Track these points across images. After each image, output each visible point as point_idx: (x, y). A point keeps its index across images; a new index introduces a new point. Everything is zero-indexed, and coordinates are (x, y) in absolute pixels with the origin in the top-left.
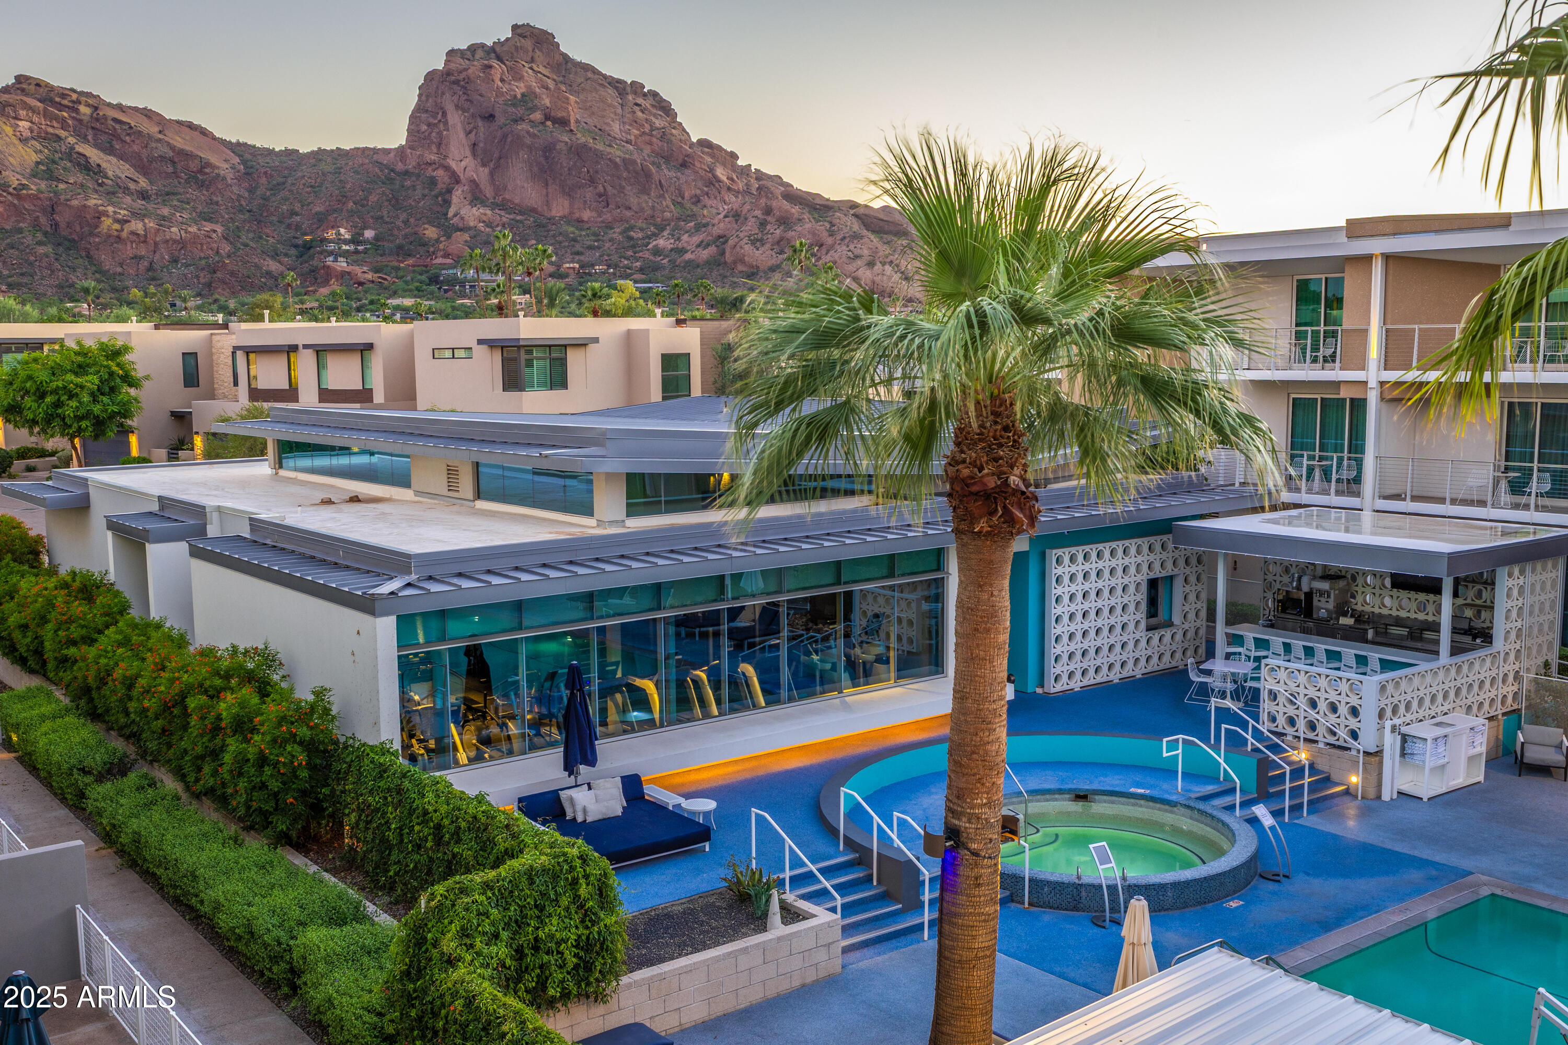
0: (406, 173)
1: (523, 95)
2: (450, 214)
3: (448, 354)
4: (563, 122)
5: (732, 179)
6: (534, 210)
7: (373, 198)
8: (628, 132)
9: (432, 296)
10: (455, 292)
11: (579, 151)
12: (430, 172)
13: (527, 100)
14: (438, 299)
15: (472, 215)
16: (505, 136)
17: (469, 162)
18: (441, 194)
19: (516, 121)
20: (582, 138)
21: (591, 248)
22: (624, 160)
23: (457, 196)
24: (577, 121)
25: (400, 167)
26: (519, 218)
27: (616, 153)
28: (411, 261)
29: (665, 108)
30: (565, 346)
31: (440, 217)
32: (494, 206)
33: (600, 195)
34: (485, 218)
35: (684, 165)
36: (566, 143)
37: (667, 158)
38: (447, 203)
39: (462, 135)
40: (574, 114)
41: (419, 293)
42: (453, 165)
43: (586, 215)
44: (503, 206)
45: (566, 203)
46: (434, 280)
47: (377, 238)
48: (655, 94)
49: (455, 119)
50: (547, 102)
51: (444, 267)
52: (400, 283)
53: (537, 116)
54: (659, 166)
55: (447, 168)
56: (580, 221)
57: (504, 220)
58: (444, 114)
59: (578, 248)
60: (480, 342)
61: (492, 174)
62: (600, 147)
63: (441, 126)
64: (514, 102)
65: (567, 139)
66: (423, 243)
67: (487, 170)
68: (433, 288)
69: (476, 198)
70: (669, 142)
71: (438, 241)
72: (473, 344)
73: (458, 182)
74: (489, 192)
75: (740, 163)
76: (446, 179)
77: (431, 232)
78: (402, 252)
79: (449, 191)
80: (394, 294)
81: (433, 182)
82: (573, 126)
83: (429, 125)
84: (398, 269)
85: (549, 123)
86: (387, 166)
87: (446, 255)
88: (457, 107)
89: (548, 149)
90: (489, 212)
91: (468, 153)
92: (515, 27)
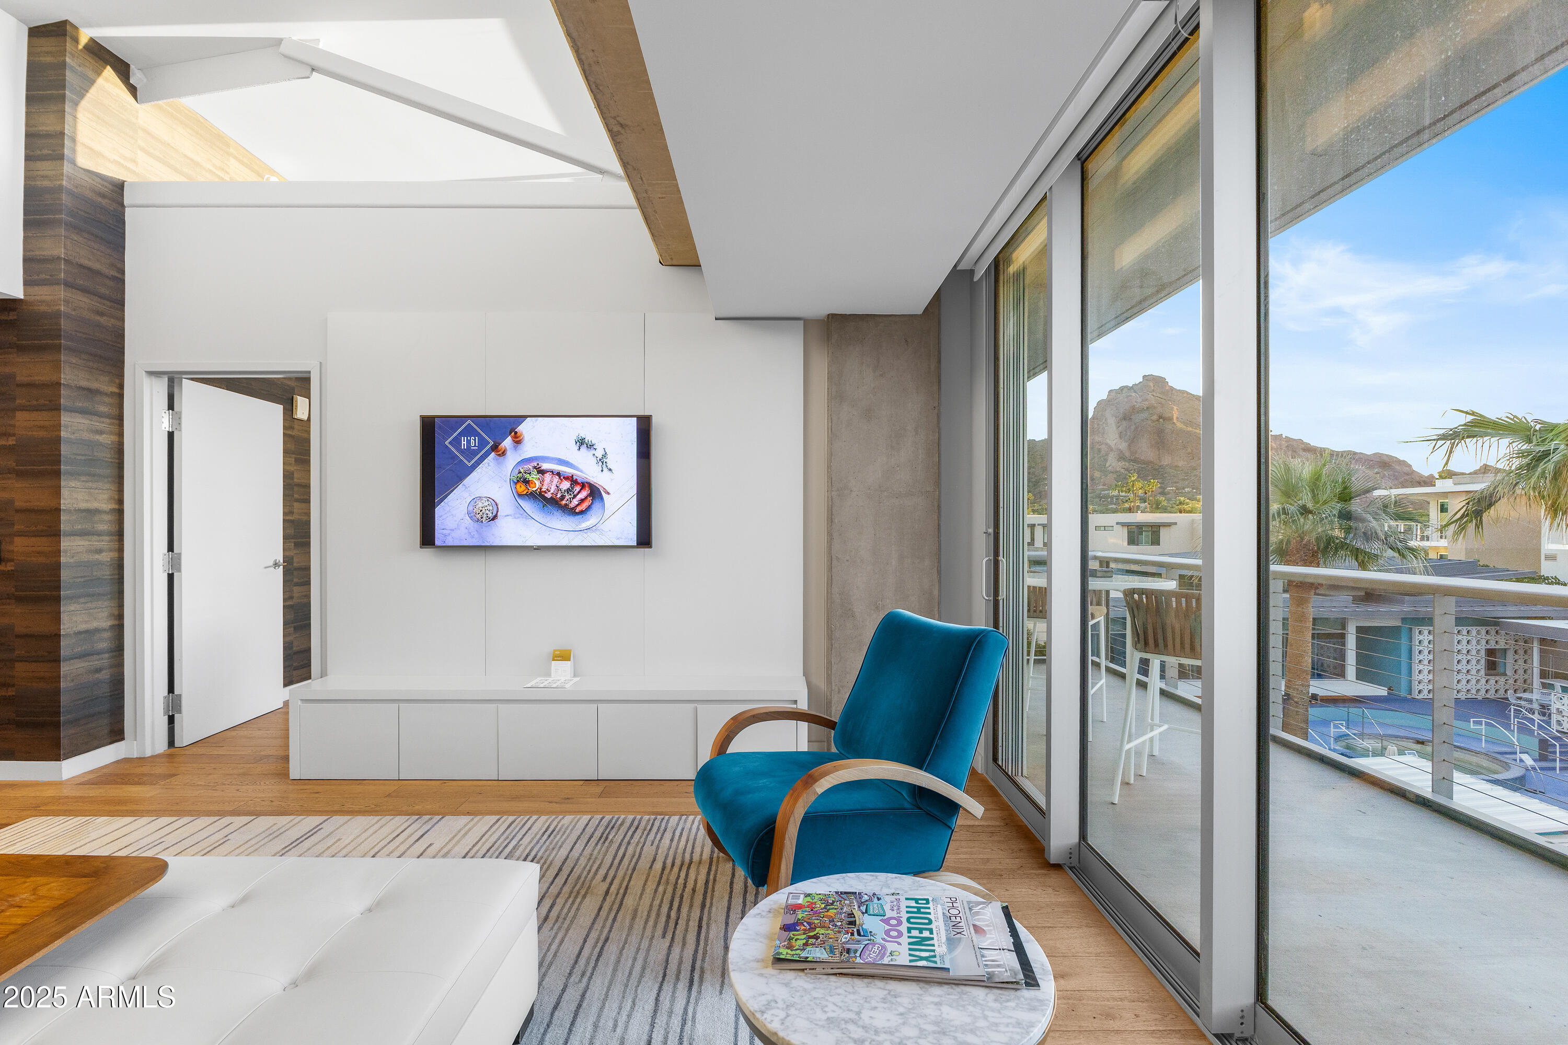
1: (1147, 408)
2: (1107, 465)
3: (1103, 529)
4: (1169, 419)
6: (1151, 462)
9: (1096, 504)
10: (1108, 502)
11: (1178, 433)
12: (1097, 446)
13: (1150, 410)
15: (1118, 465)
16: (1137, 428)
17: (1118, 441)
18: (1102, 456)
19: (1143, 420)
20: (1179, 426)
21: (1183, 480)
23: (1111, 457)
24: (1177, 418)
26: (1143, 466)
30: (1159, 526)
31: (1101, 466)
32: (1130, 461)
33: (1189, 453)
34: (1124, 467)
36: (1171, 429)
38: (1106, 460)
39: (1115, 428)
40: (1175, 415)
43: (1181, 464)
44: (1135, 461)
45: (1170, 458)
49: (1111, 421)
50: (1160, 410)
53: (1155, 417)
55: (1107, 444)
56: (1177, 466)
57: (1135, 467)
58: (1106, 419)
59: (1175, 480)
61: (1130, 446)
62: (1190, 429)
63: (1104, 425)
64: (1143, 411)
65: (1170, 427)
67: (1127, 444)
68: (1097, 500)
69: (1121, 457)
71: (1101, 478)
72: (1114, 525)
73: (1112, 450)
74: (1127, 454)
76: (1106, 449)
79: (1107, 455)
81: (1099, 451)
82: (1175, 421)
83: (1098, 425)
85: (1161, 420)
87: (1104, 485)
88: (1113, 416)
89: (1160, 433)
90: (1127, 464)
91: (1117, 436)
92: (1144, 377)
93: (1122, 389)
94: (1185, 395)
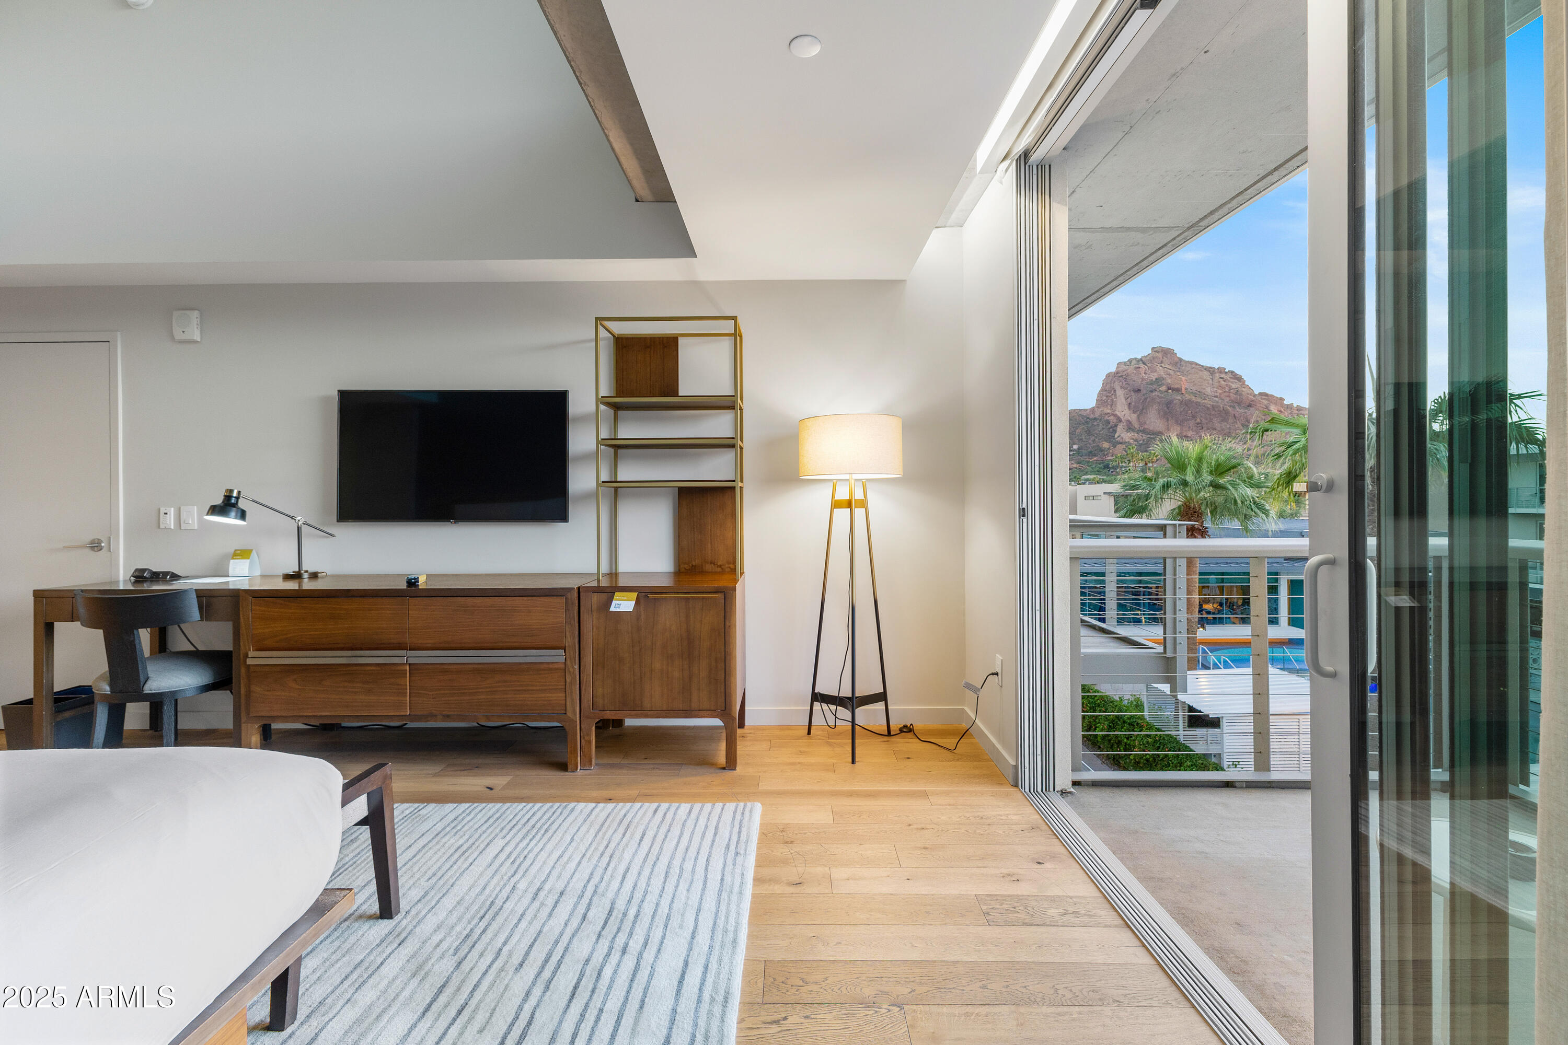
0: (1095, 419)
1: (1156, 379)
2: (1116, 436)
3: (1091, 498)
4: (1178, 390)
5: (1281, 411)
6: (1161, 432)
7: (1078, 431)
8: (1216, 392)
9: (1105, 474)
10: (1117, 472)
11: (1187, 404)
12: (1106, 418)
13: (1159, 381)
14: (1108, 476)
15: (1127, 436)
16: (1146, 399)
17: (1127, 412)
18: (1111, 427)
19: (1152, 391)
20: (1188, 397)
22: (1213, 406)
23: (1120, 428)
24: (1186, 389)
25: (1092, 416)
26: (1152, 436)
27: (1208, 403)
28: (1095, 458)
29: (1239, 378)
31: (1110, 436)
32: (1139, 431)
33: (1198, 424)
34: (1133, 437)
35: (1250, 406)
36: (1179, 400)
37: (1239, 404)
38: (1115, 431)
39: (1123, 400)
40: (1184, 385)
41: (1098, 472)
42: (1119, 414)
44: (1144, 431)
45: (1179, 428)
46: (1107, 467)
47: (1079, 449)
48: (1232, 372)
49: (1120, 393)
50: (1169, 381)
51: (1112, 460)
52: (1090, 469)
53: (1164, 388)
54: (1234, 407)
55: (1115, 416)
57: (1144, 438)
58: (1115, 391)
60: (1104, 493)
61: (1138, 417)
62: (1199, 400)
63: (1113, 397)
64: (1152, 383)
65: (1180, 398)
66: (1102, 450)
67: (1136, 415)
68: (1106, 470)
69: (1130, 427)
70: (1241, 395)
71: (1109, 449)
72: (1102, 494)
73: (1120, 421)
74: (1136, 425)
75: (1285, 402)
76: (1115, 421)
77: (1106, 445)
78: (1091, 454)
79: (1116, 426)
80: (1086, 474)
81: (1108, 422)
82: (1184, 391)
83: (1107, 397)
84: (1089, 462)
85: (1170, 391)
86: (1085, 416)
87: (1113, 455)
88: (1121, 387)
89: (1169, 404)
90: (1136, 435)
91: (1126, 407)
92: (1153, 348)
93: (1130, 361)
94: (1193, 366)
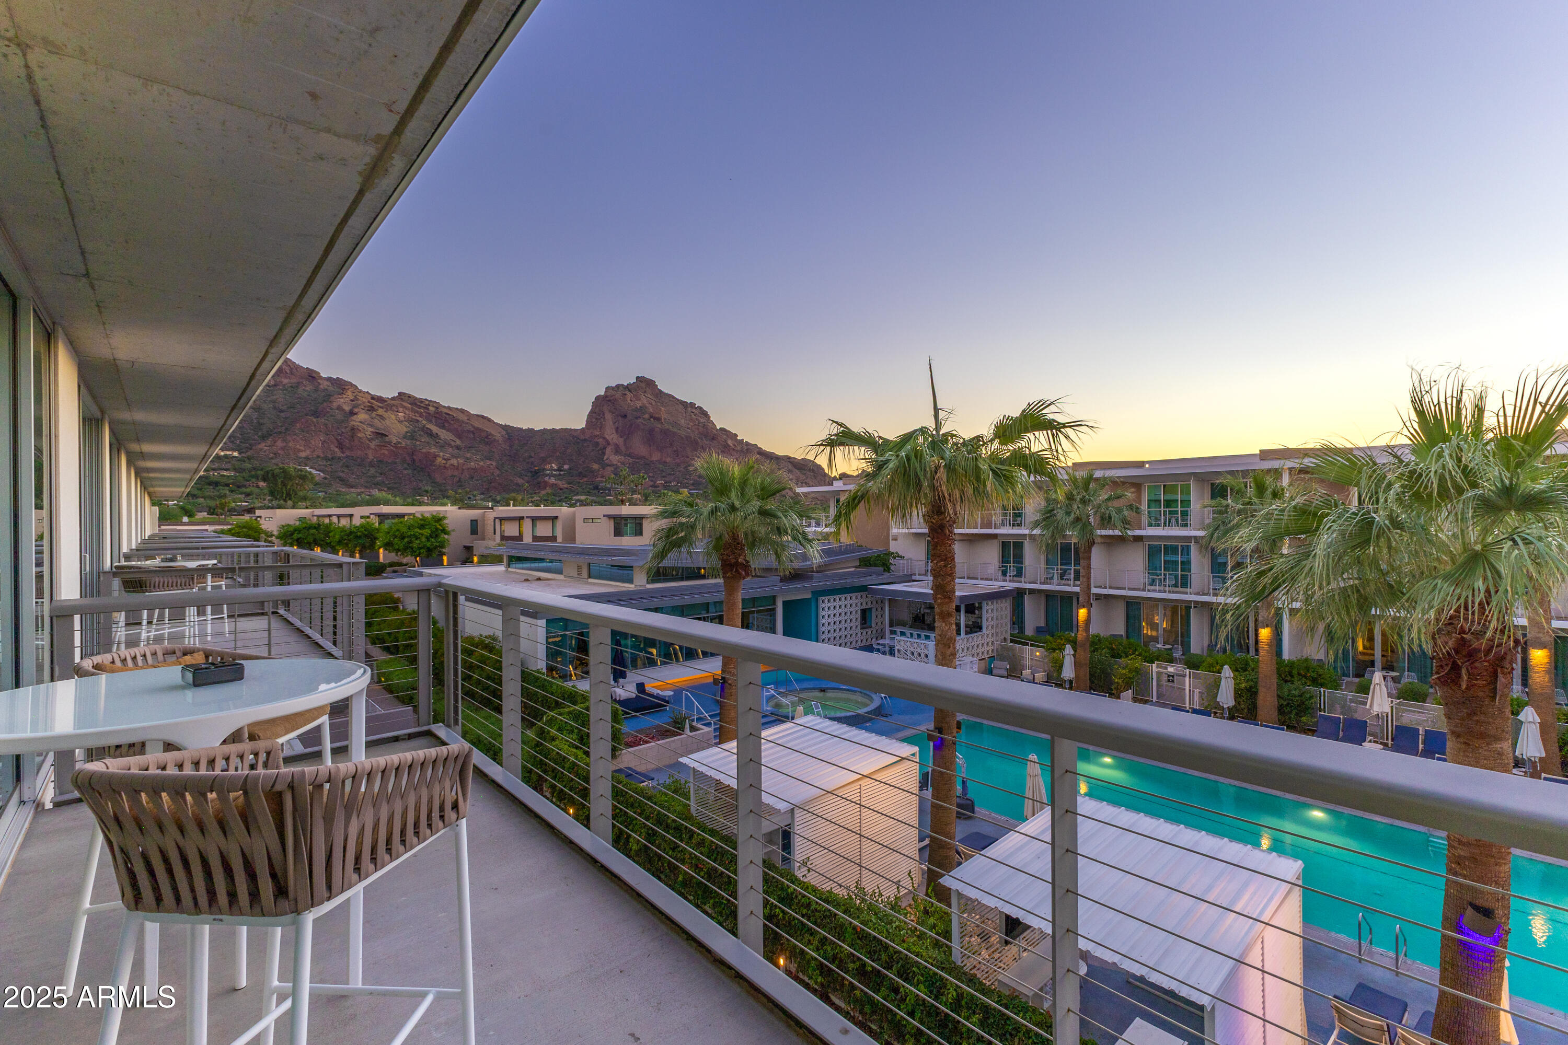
0: (585, 440)
1: (641, 407)
2: (605, 459)
3: (591, 521)
4: (658, 419)
5: (734, 445)
6: (644, 457)
7: (569, 451)
8: (688, 424)
9: (594, 495)
11: (665, 432)
12: (596, 440)
13: (642, 409)
14: (598, 496)
15: (615, 459)
16: (631, 425)
17: (615, 436)
18: (601, 450)
19: (637, 418)
20: (666, 426)
21: (670, 474)
22: (686, 436)
23: (608, 450)
24: (665, 419)
25: (582, 437)
26: (636, 461)
27: (682, 433)
28: (585, 479)
29: (705, 414)
30: (642, 518)
31: (600, 459)
32: (625, 455)
33: (674, 451)
34: (620, 461)
35: (713, 439)
36: (659, 428)
37: (706, 436)
38: (604, 454)
39: (611, 423)
40: (664, 416)
41: (589, 494)
42: (607, 436)
43: (668, 460)
44: (630, 455)
45: (659, 455)
46: (596, 488)
47: (570, 469)
48: (700, 408)
49: (608, 416)
50: (651, 410)
51: (601, 482)
52: (580, 489)
53: (647, 416)
54: (702, 439)
55: (604, 438)
56: (665, 462)
57: (629, 462)
58: (604, 414)
59: (664, 474)
60: (604, 516)
61: (625, 441)
62: (675, 430)
63: (602, 420)
64: (636, 410)
66: (592, 472)
67: (622, 439)
68: (596, 491)
69: (617, 451)
70: (707, 428)
71: (599, 470)
72: (602, 517)
73: (609, 444)
74: (623, 448)
75: (738, 438)
76: (604, 443)
77: (595, 466)
78: (581, 475)
79: (605, 448)
80: (577, 494)
81: (597, 444)
82: (663, 421)
83: (596, 419)
84: (579, 483)
85: (652, 419)
86: (576, 437)
87: (602, 477)
88: (610, 411)
89: (651, 431)
90: (623, 458)
91: (614, 432)
92: (637, 378)
93: (618, 386)
94: (671, 399)
